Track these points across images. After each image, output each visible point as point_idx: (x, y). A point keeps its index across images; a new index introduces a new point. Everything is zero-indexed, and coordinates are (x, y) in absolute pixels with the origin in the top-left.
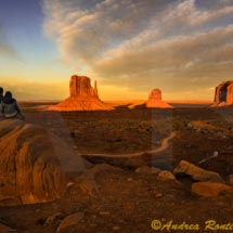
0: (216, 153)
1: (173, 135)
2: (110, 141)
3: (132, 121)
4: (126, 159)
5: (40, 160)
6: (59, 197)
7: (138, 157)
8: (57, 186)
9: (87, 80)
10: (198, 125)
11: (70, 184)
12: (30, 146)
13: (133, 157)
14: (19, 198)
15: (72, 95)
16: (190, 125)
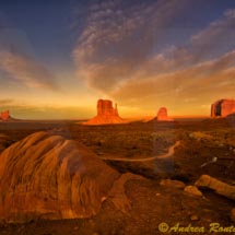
0: (215, 159)
1: (178, 143)
2: (128, 149)
3: (144, 133)
4: (140, 163)
5: (77, 174)
6: (94, 213)
8: (92, 201)
9: (110, 103)
10: (198, 135)
11: (104, 198)
12: (69, 161)
15: (99, 114)
16: (191, 135)
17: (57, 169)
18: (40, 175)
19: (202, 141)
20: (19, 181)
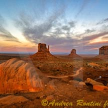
0: (100, 77)
1: (81, 68)
5: (34, 76)
6: (42, 90)
7: (66, 78)
8: (41, 86)
11: (46, 85)
13: (64, 78)
14: (28, 90)
16: (88, 64)
17: (25, 74)
18: (18, 75)
19: (94, 68)
20: (9, 78)
